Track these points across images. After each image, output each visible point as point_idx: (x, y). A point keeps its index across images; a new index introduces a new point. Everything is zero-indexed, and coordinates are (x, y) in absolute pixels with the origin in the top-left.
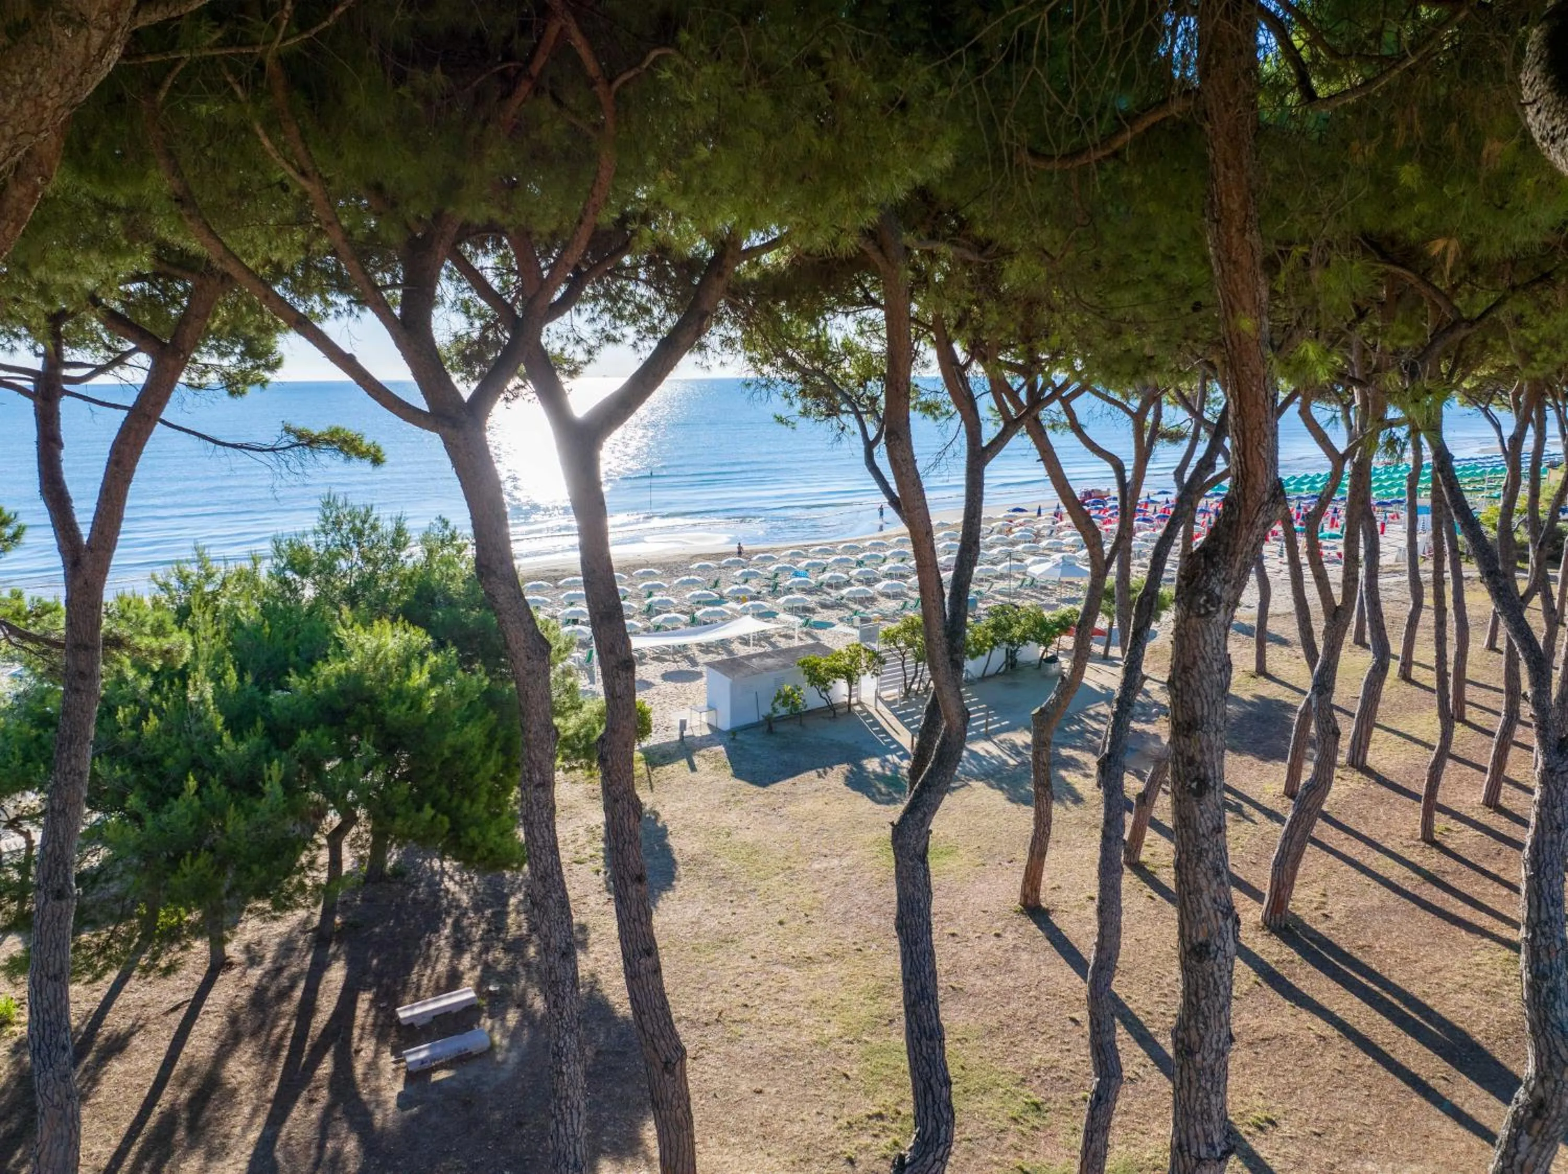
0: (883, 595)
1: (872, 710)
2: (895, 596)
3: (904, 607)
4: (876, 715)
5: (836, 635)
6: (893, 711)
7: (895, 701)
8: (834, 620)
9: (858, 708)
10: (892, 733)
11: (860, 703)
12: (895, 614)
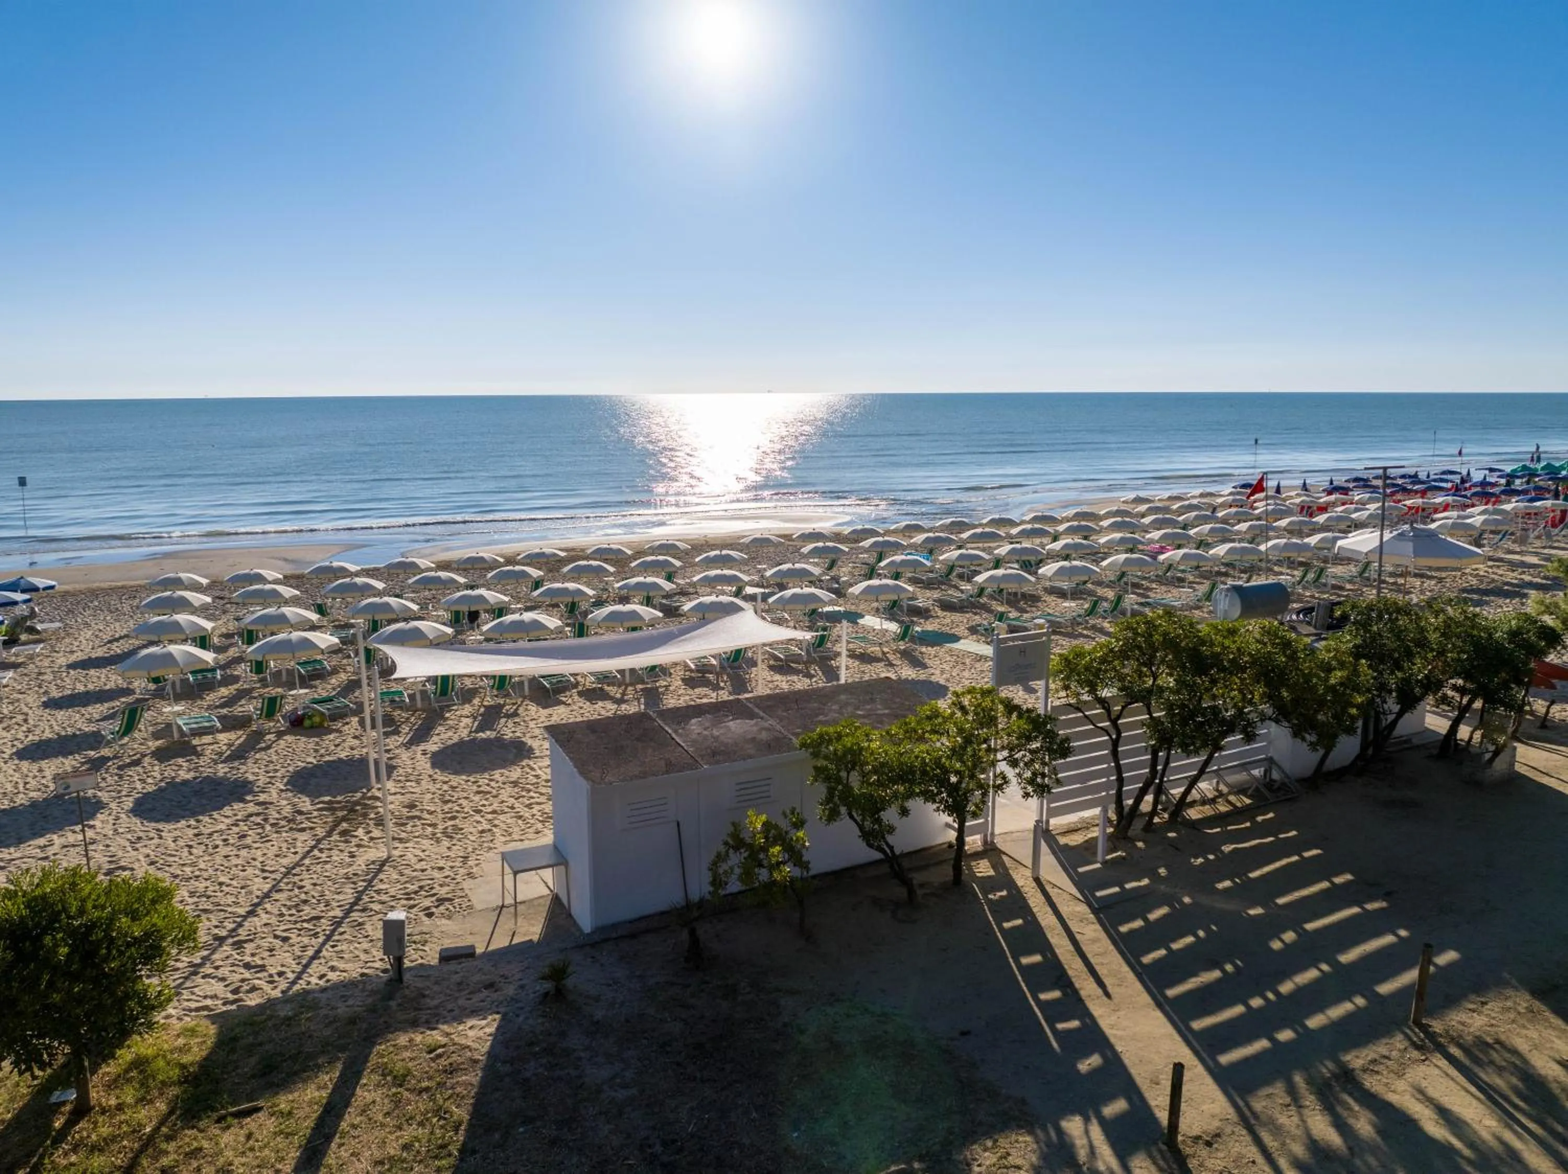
0: (1052, 591)
1: (1023, 879)
2: (1076, 594)
3: (1091, 612)
4: (1035, 901)
5: (960, 659)
6: (1086, 886)
7: (1089, 847)
8: (961, 631)
9: (983, 869)
10: (1087, 987)
11: (991, 851)
12: (1074, 622)
